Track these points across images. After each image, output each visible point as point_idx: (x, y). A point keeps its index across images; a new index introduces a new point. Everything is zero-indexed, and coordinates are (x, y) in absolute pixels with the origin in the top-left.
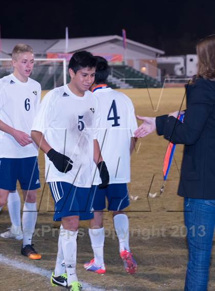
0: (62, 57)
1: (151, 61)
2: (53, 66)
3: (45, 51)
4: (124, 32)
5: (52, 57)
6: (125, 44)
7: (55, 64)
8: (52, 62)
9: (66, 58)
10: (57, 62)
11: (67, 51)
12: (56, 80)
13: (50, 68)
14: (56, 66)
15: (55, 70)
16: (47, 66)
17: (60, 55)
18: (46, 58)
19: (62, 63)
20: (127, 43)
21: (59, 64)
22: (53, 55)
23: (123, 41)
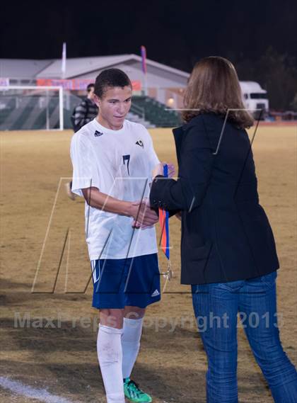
0: (58, 84)
1: (181, 90)
2: (45, 96)
3: (35, 76)
4: (143, 49)
5: (43, 85)
6: (145, 66)
7: (47, 93)
8: (45, 92)
9: (63, 86)
10: (50, 91)
11: (64, 77)
12: (50, 117)
13: (42, 100)
14: (50, 96)
15: (47, 102)
16: (37, 96)
17: (56, 81)
18: (36, 85)
19: (57, 93)
20: (148, 65)
21: (53, 94)
22: (46, 82)
23: (143, 62)
